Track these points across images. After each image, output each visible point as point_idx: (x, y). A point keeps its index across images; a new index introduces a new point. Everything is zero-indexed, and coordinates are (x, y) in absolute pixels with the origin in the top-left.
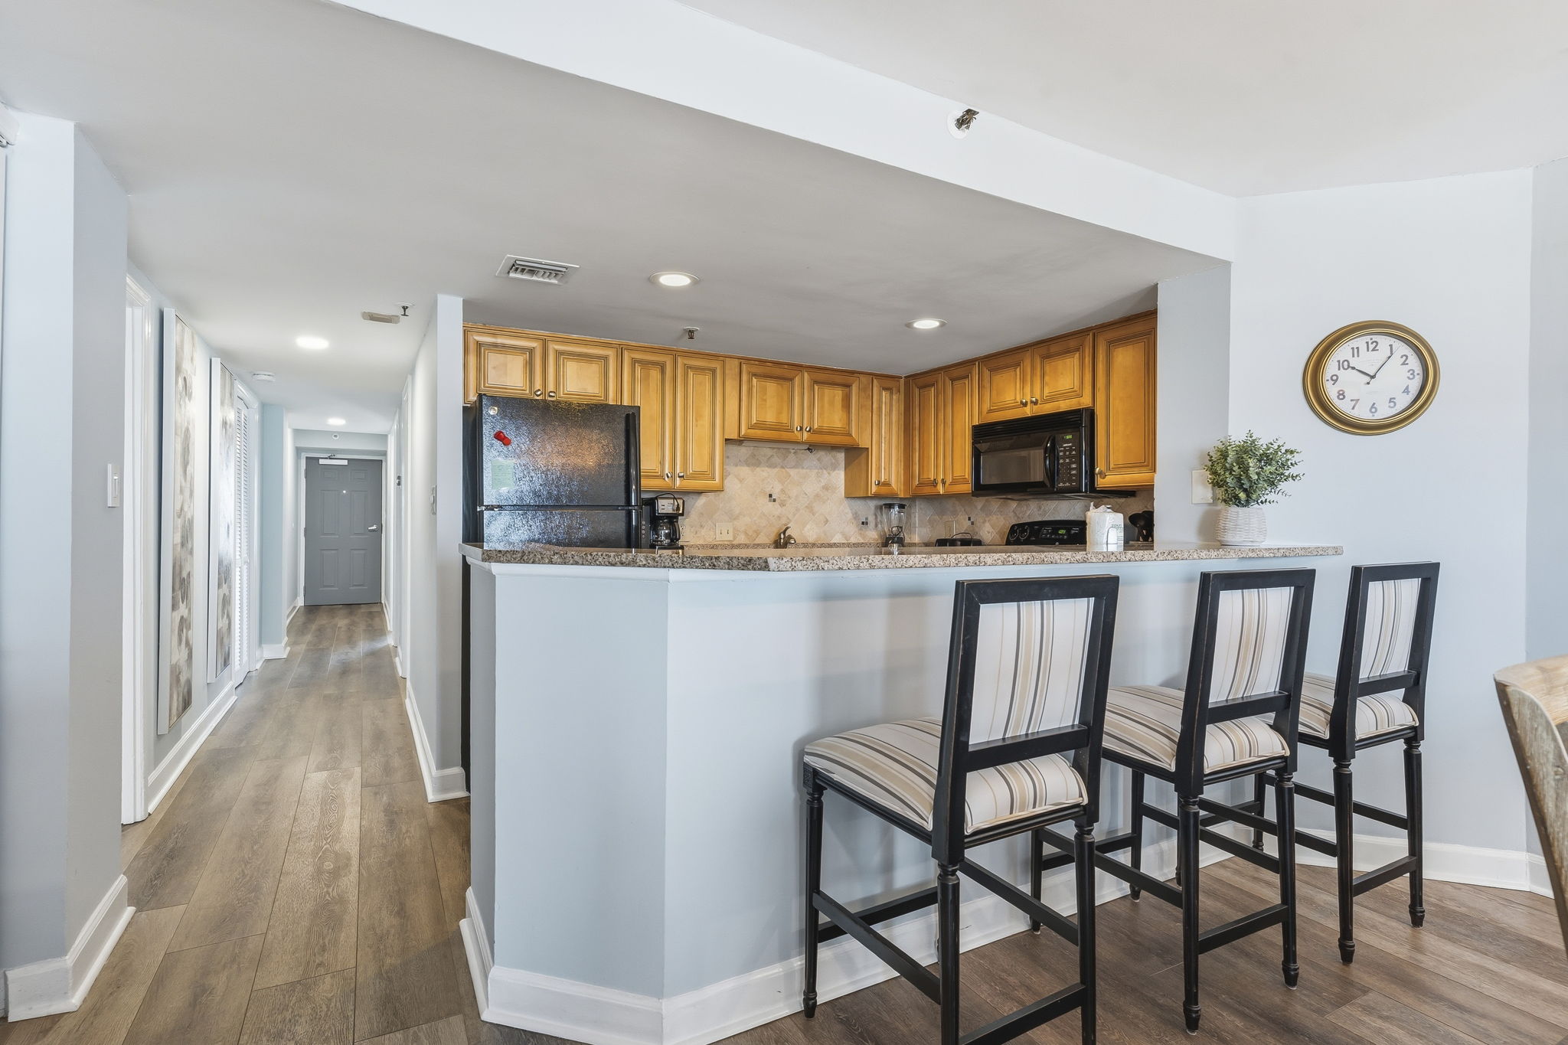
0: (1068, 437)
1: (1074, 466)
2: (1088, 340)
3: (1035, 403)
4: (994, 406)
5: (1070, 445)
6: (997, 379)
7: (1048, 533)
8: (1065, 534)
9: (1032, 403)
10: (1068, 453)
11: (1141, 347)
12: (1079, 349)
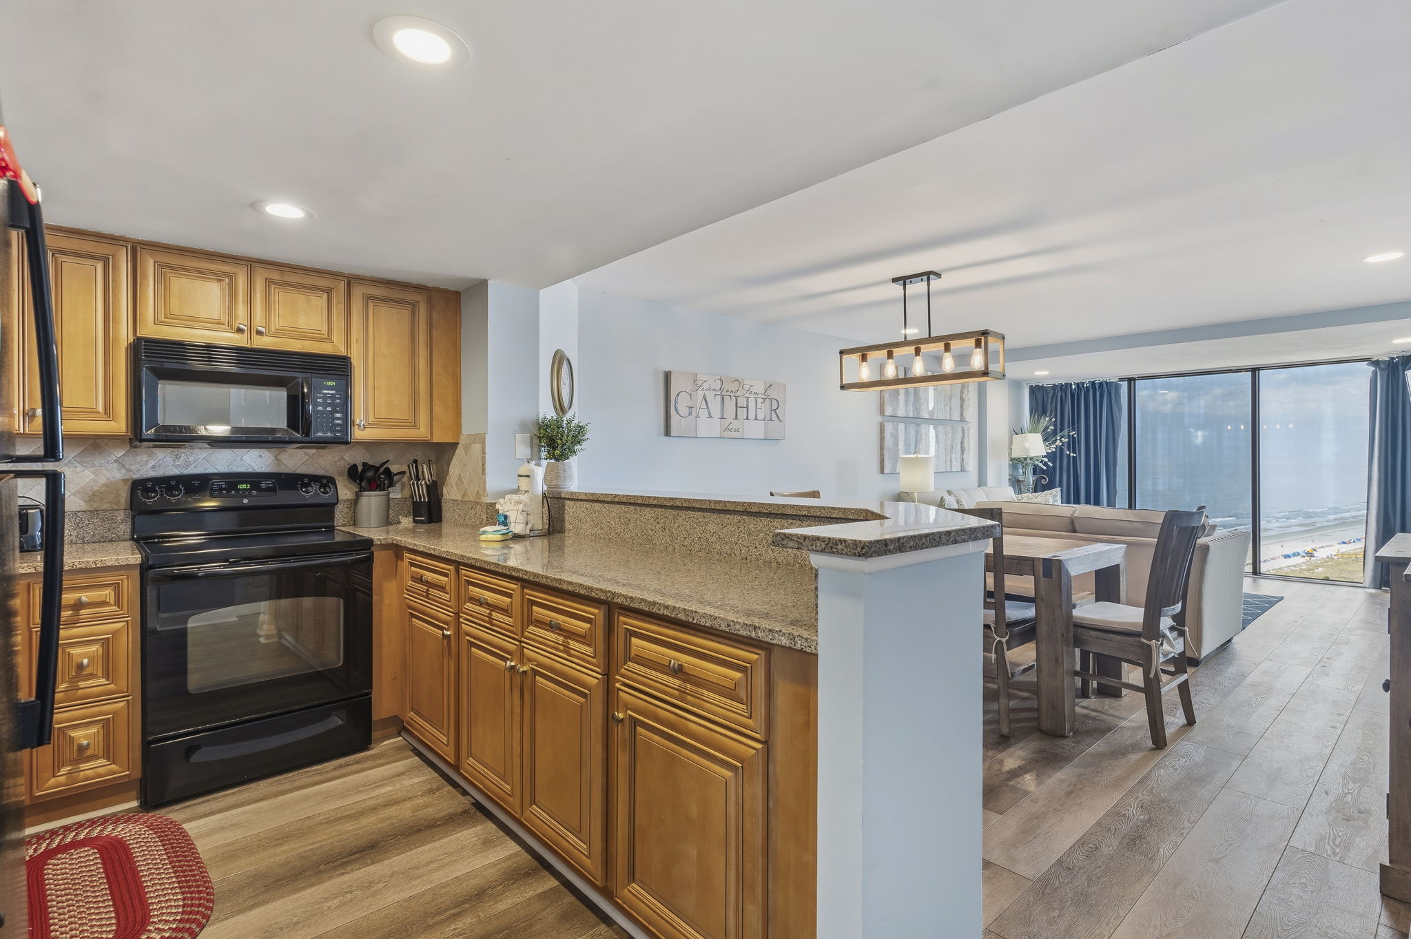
1: (338, 415)
2: (342, 286)
3: (259, 333)
4: (171, 318)
5: (333, 392)
6: (180, 284)
7: (221, 489)
8: (251, 489)
9: (254, 332)
10: (329, 401)
11: (405, 314)
12: (328, 291)
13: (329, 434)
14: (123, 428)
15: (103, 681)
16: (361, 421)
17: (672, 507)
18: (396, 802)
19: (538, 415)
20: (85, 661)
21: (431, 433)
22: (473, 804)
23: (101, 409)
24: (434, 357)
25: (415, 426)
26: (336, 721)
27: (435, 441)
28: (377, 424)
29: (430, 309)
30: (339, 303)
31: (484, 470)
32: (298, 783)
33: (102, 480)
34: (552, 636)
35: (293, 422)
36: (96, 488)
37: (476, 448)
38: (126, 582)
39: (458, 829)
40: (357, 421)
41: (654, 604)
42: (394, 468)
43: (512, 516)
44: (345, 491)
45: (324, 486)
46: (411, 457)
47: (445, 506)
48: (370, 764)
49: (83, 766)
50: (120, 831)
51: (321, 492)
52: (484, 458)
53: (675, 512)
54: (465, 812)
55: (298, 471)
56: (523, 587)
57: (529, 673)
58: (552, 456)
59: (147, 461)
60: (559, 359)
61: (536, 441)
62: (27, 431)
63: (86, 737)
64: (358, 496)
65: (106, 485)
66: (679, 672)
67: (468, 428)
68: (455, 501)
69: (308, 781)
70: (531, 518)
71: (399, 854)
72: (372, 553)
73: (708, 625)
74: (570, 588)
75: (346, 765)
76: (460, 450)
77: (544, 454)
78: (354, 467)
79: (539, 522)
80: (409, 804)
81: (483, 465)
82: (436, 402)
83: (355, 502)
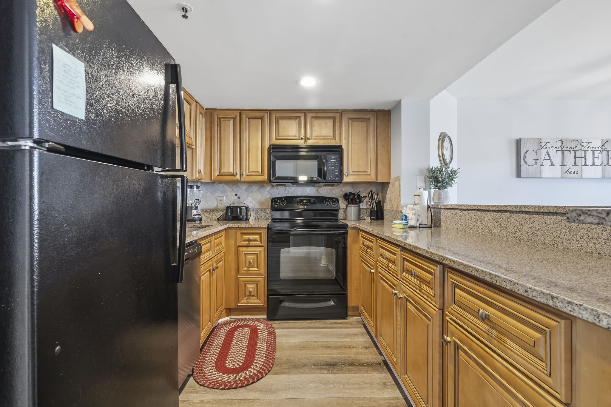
0: (333, 157)
1: (337, 170)
2: (339, 115)
3: (309, 139)
4: (280, 137)
5: (335, 161)
6: (283, 123)
7: (298, 202)
8: (308, 202)
9: (307, 139)
10: (333, 165)
11: (365, 123)
12: (333, 118)
13: (333, 179)
14: (267, 178)
15: (256, 269)
16: (346, 173)
17: (506, 212)
18: (349, 347)
19: (429, 166)
20: (251, 261)
21: (377, 178)
22: (383, 361)
23: (260, 172)
24: (378, 143)
25: (370, 175)
26: (332, 303)
27: (379, 181)
28: (353, 174)
29: (376, 120)
30: (337, 122)
31: (400, 194)
32: (316, 326)
33: (264, 198)
34: (414, 280)
35: (320, 175)
36: (262, 201)
37: (397, 183)
38: (263, 233)
39: (373, 372)
40: (345, 173)
41: (468, 267)
42: (362, 195)
43: (410, 216)
44: (342, 204)
45: (333, 202)
46: (369, 190)
47: (385, 213)
48: (344, 326)
49: (251, 298)
50: (258, 325)
51: (333, 204)
52: (400, 188)
53: (508, 215)
54: (379, 364)
55: (325, 196)
56: (401, 251)
57: (404, 298)
58: (437, 187)
59: (276, 192)
60: (443, 137)
61: (428, 179)
62: (241, 180)
63: (251, 288)
64: (347, 206)
65: (265, 200)
66: (486, 319)
67: (393, 175)
68: (388, 210)
69: (320, 326)
70: (420, 218)
71: (343, 373)
72: (347, 231)
73: (508, 288)
74: (421, 252)
75: (335, 323)
76: (390, 185)
77: (432, 186)
78: (346, 194)
79: (425, 220)
80: (354, 350)
81: (400, 192)
82: (379, 163)
83: (345, 210)
